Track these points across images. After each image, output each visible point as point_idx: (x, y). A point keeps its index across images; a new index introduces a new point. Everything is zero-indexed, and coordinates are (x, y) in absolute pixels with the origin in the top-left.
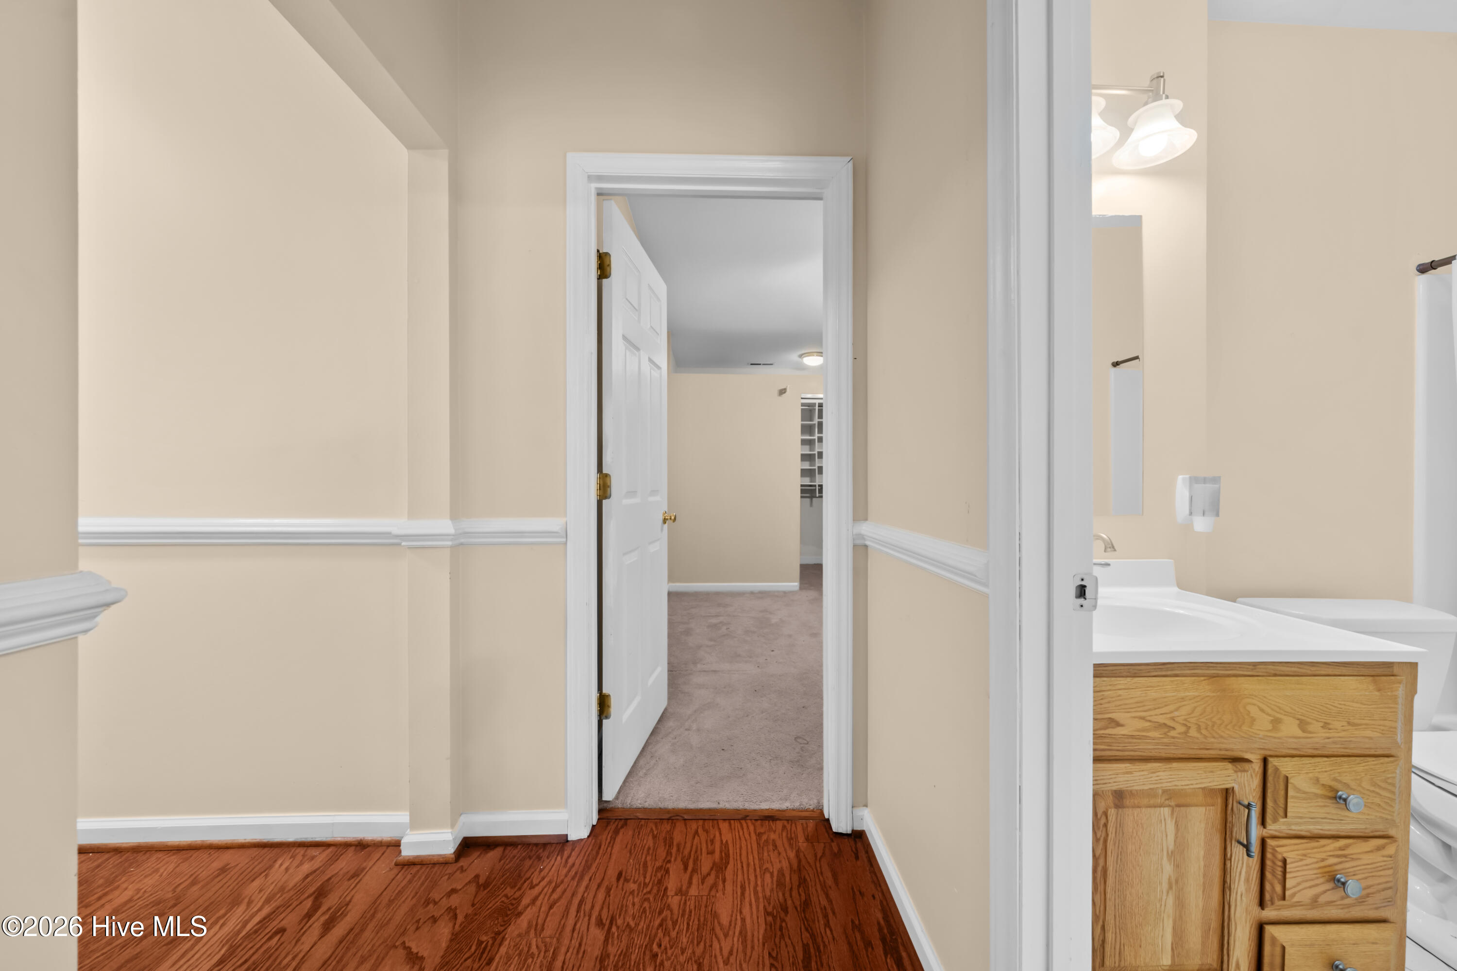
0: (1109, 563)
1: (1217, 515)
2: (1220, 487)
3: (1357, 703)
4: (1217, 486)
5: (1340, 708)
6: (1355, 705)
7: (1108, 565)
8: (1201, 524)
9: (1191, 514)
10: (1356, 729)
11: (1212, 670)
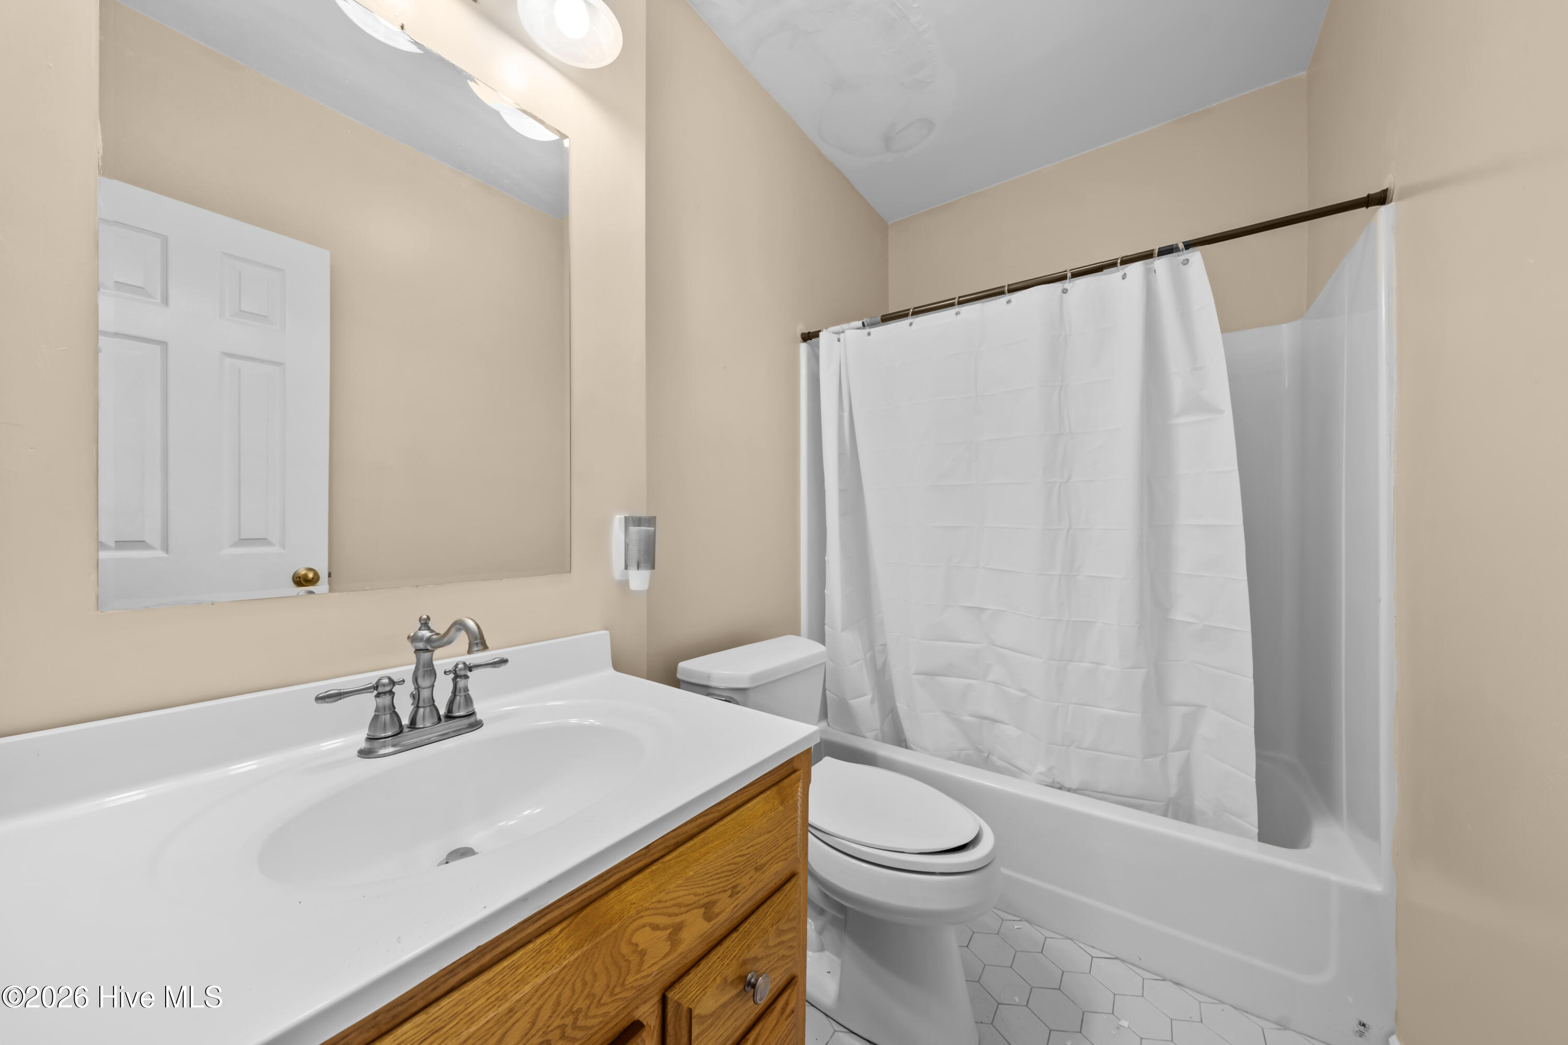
0: (505, 657)
1: (653, 567)
2: (655, 531)
3: (764, 834)
4: (652, 529)
5: (749, 854)
6: (762, 839)
7: (504, 661)
8: (639, 580)
9: (626, 568)
10: (763, 872)
11: (578, 897)
